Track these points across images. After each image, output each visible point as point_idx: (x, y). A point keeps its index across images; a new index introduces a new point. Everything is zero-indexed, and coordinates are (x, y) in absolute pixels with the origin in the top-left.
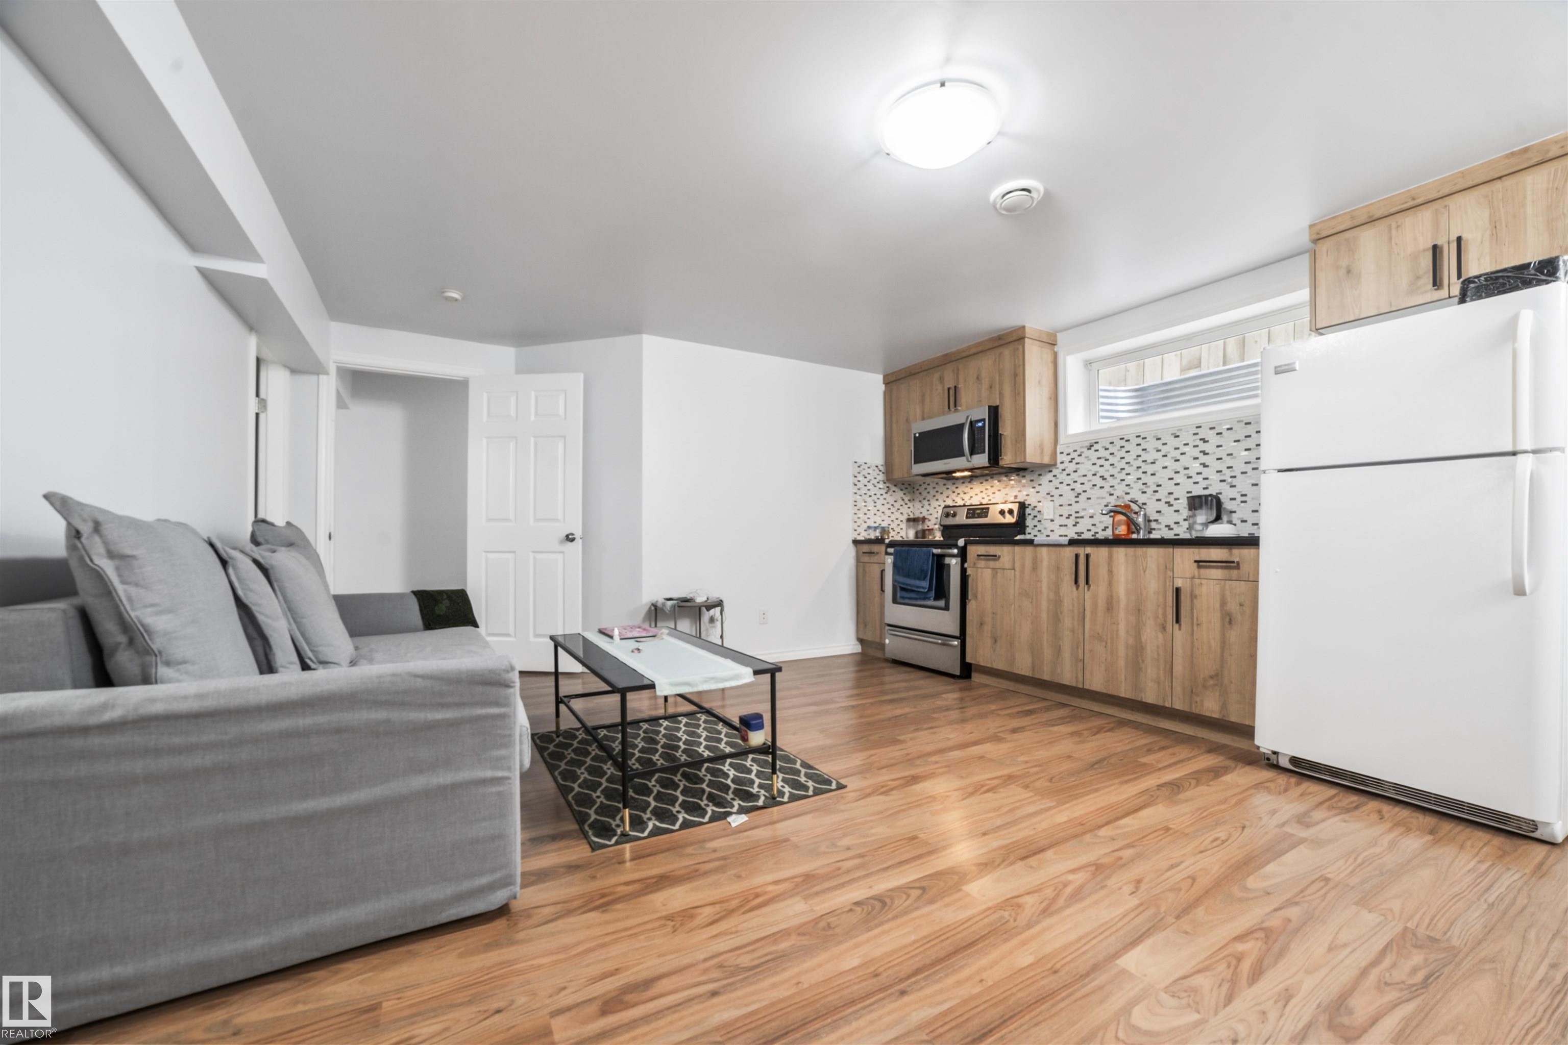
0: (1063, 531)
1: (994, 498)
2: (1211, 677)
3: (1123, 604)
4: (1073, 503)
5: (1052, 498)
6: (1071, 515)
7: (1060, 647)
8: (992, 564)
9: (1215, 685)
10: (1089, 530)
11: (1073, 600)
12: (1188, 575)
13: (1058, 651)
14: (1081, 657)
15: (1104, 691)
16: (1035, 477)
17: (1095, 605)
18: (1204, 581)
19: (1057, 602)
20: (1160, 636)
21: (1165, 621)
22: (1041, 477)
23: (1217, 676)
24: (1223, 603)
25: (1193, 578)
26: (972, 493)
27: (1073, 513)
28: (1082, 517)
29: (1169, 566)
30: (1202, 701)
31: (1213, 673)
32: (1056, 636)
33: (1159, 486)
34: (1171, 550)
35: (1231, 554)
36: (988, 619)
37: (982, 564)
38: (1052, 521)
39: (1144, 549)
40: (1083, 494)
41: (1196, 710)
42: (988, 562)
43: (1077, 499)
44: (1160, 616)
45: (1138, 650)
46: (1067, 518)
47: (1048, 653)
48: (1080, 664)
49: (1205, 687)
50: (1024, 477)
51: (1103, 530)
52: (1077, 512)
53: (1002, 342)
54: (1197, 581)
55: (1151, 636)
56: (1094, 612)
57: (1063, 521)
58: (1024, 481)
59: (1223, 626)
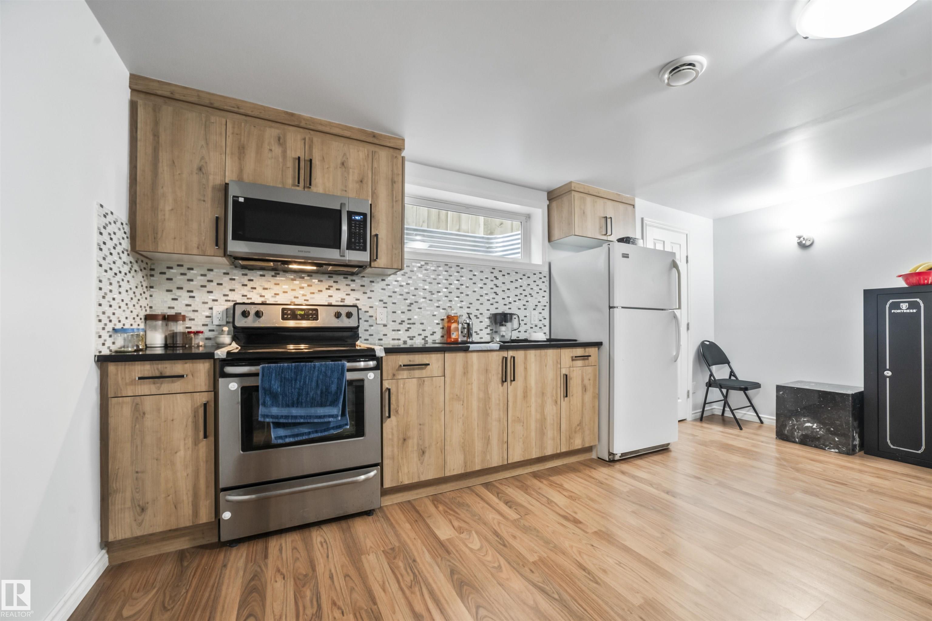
0: (395, 335)
1: (313, 298)
2: (578, 425)
3: (533, 392)
4: (406, 311)
5: (385, 305)
6: (404, 321)
7: (489, 437)
8: (417, 373)
9: (579, 429)
10: (420, 335)
11: (499, 395)
12: (568, 366)
13: (487, 441)
14: (505, 439)
15: (522, 459)
16: (366, 281)
17: (515, 396)
18: (575, 369)
19: (486, 400)
20: (554, 408)
21: (557, 397)
22: (373, 284)
23: (580, 424)
24: (583, 380)
25: (570, 367)
26: (276, 289)
27: (406, 320)
28: (414, 324)
29: (559, 361)
30: (574, 441)
31: (578, 423)
32: (486, 429)
33: (471, 304)
34: (560, 350)
35: (585, 352)
36: (414, 433)
37: (404, 374)
38: (385, 325)
39: (546, 351)
40: (415, 304)
41: (572, 448)
42: (412, 372)
43: (409, 308)
44: (554, 395)
45: (542, 421)
46: (400, 324)
47: (478, 446)
48: (505, 446)
49: (575, 432)
50: (353, 281)
51: (431, 335)
52: (409, 319)
53: (376, 141)
54: (572, 369)
55: (550, 410)
56: (515, 402)
57: (396, 326)
58: (353, 285)
59: (583, 393)
